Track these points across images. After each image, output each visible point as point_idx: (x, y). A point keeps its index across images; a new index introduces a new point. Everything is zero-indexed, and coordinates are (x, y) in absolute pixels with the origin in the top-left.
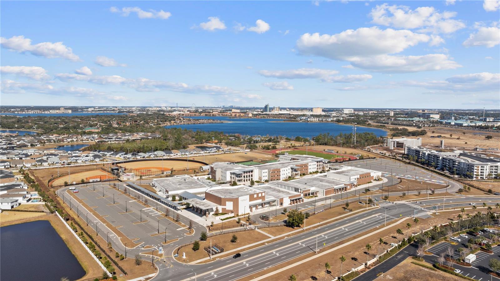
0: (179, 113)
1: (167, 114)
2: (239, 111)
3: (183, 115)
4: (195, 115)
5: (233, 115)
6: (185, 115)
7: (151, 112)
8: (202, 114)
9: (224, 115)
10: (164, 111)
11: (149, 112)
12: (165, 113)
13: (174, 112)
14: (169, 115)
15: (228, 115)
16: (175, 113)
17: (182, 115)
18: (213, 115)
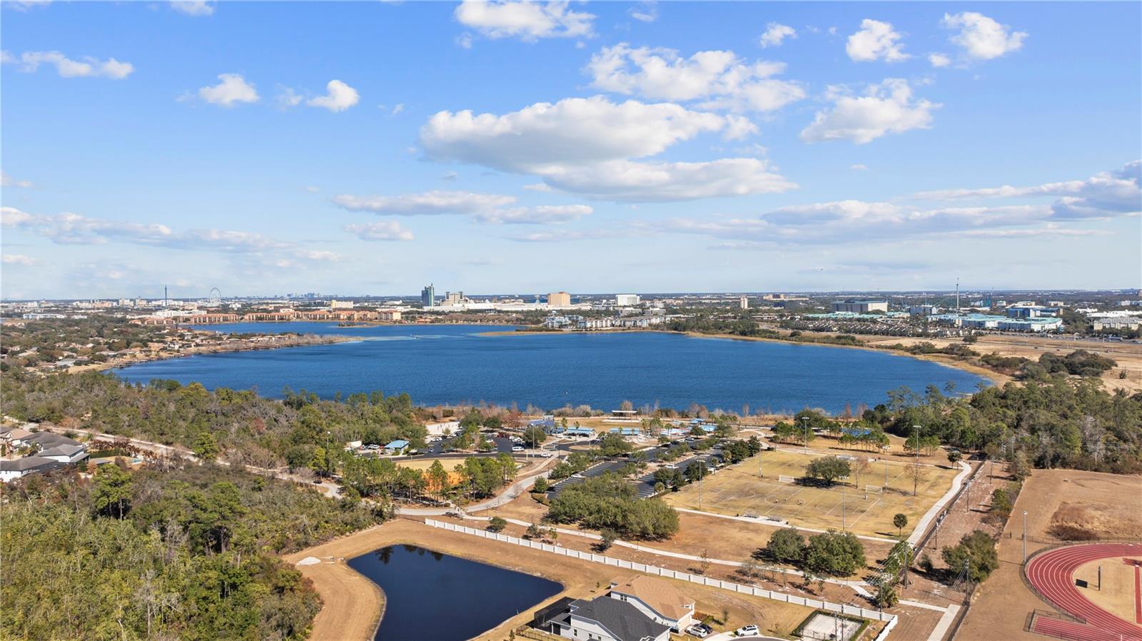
0: (174, 314)
1: (135, 318)
2: (350, 305)
3: (187, 320)
4: (226, 319)
5: (342, 317)
6: (193, 320)
7: (82, 314)
8: (246, 317)
9: (315, 318)
10: (125, 310)
11: (77, 314)
12: (128, 317)
13: (159, 313)
14: (143, 320)
15: (328, 318)
16: (160, 315)
17: (184, 322)
18: (282, 319)
